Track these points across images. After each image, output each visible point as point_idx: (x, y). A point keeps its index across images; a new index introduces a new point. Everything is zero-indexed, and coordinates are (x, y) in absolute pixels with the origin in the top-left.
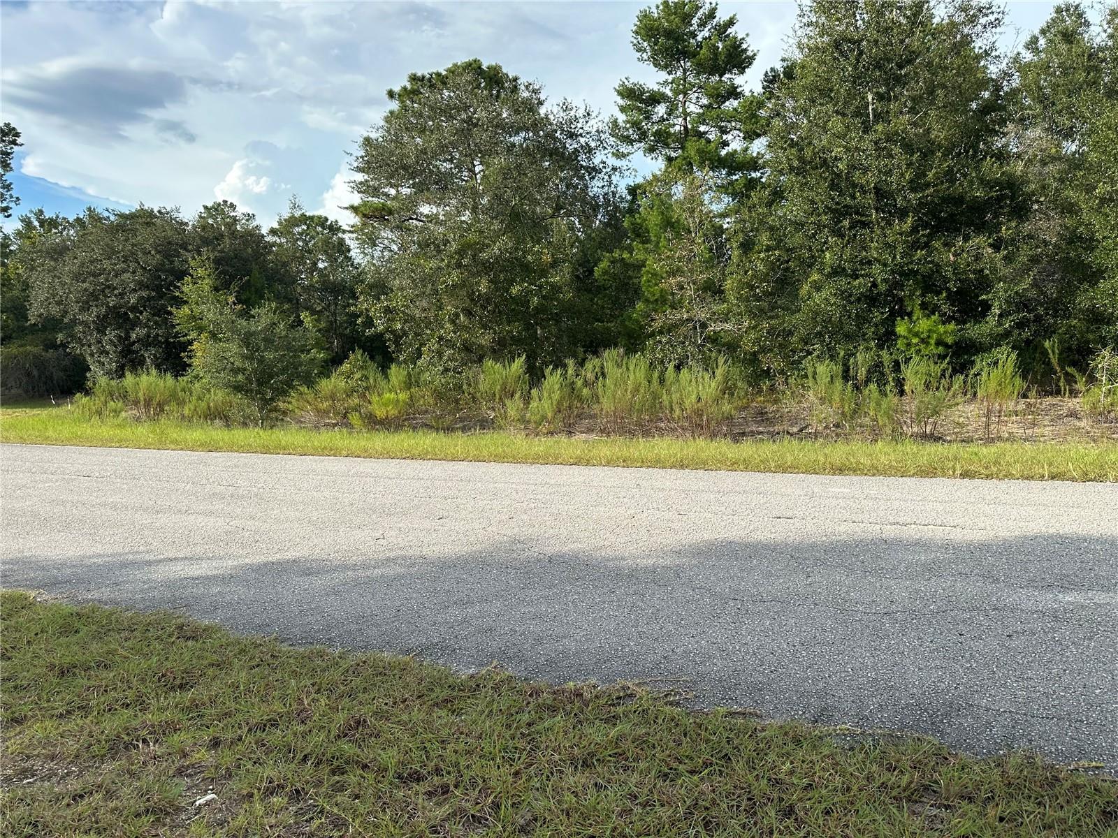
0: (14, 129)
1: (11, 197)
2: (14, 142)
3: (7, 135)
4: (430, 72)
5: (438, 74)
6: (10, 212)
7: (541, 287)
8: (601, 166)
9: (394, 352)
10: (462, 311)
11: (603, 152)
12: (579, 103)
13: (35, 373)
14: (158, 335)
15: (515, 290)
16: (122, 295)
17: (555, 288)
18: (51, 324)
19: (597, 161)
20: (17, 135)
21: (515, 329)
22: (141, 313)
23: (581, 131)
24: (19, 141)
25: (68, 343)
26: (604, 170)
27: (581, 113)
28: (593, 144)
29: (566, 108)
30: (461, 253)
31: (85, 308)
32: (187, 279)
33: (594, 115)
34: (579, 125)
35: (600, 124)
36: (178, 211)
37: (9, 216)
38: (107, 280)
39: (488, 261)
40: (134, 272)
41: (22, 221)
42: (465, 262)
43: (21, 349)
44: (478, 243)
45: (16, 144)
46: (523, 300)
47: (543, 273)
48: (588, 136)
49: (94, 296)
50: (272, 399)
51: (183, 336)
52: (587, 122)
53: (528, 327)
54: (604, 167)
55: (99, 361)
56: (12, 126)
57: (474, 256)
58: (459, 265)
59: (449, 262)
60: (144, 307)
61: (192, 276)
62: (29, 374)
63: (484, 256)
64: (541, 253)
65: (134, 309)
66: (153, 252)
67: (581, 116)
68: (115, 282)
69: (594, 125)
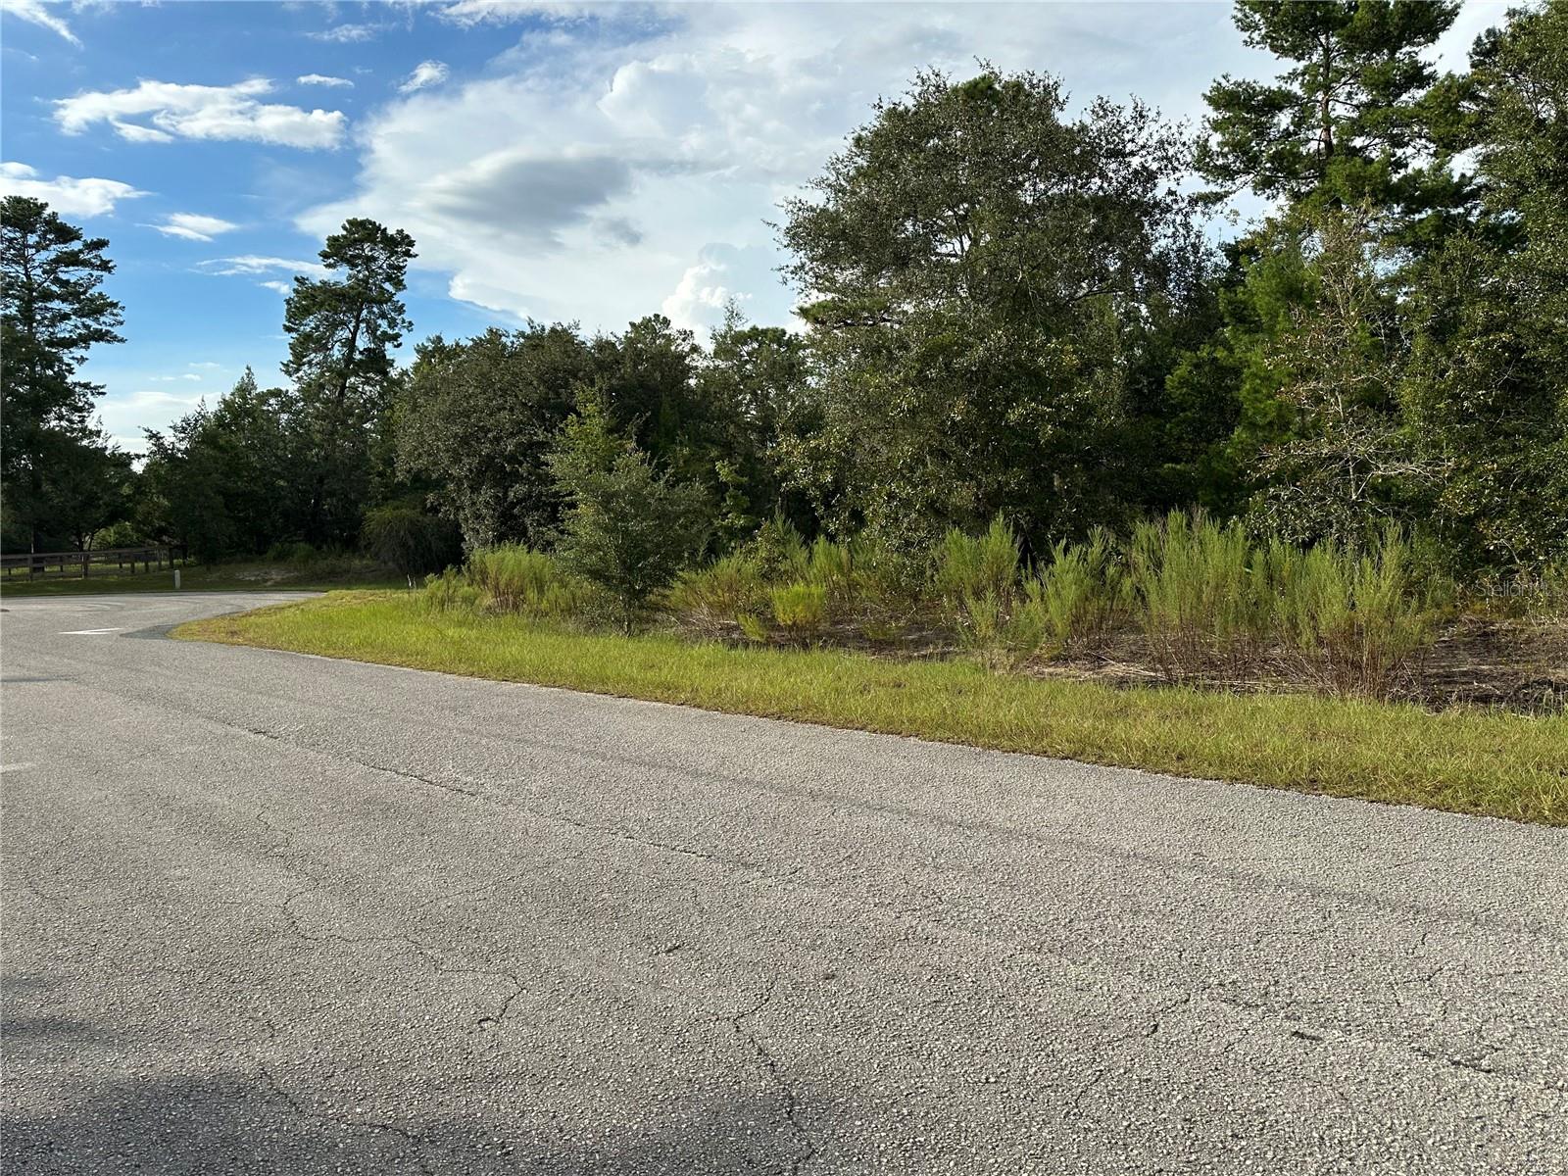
0: (408, 236)
1: (403, 322)
2: (407, 254)
3: (399, 244)
6: (400, 340)
7: (1059, 407)
8: (1169, 200)
9: (823, 518)
10: (931, 453)
11: (1172, 177)
12: (1123, 100)
13: (411, 543)
14: (541, 494)
15: (1013, 416)
16: (497, 440)
17: (1086, 409)
18: (421, 482)
19: (1160, 192)
20: (411, 244)
21: (1014, 479)
22: (521, 464)
23: (1130, 147)
24: (413, 251)
25: (440, 505)
26: (1175, 207)
27: (1127, 115)
28: (1154, 166)
29: (1102, 109)
30: (927, 359)
31: (456, 460)
32: (572, 417)
33: (1152, 115)
34: (1127, 137)
35: (1163, 131)
36: (577, 327)
37: (400, 345)
38: (479, 420)
39: (968, 370)
40: (512, 410)
41: (418, 351)
42: (932, 373)
43: (395, 513)
44: (956, 343)
45: (410, 256)
46: (1026, 430)
47: (1066, 384)
48: (1144, 153)
49: (465, 441)
50: (643, 591)
51: (568, 495)
52: (1140, 129)
53: (1039, 477)
54: (1176, 201)
55: (473, 529)
56: (405, 232)
57: (947, 365)
58: (922, 380)
59: (907, 375)
60: (524, 455)
61: (579, 415)
62: (404, 545)
63: (958, 363)
64: (1062, 351)
65: (512, 459)
66: (535, 383)
67: (1129, 119)
68: (490, 422)
69: (1152, 133)
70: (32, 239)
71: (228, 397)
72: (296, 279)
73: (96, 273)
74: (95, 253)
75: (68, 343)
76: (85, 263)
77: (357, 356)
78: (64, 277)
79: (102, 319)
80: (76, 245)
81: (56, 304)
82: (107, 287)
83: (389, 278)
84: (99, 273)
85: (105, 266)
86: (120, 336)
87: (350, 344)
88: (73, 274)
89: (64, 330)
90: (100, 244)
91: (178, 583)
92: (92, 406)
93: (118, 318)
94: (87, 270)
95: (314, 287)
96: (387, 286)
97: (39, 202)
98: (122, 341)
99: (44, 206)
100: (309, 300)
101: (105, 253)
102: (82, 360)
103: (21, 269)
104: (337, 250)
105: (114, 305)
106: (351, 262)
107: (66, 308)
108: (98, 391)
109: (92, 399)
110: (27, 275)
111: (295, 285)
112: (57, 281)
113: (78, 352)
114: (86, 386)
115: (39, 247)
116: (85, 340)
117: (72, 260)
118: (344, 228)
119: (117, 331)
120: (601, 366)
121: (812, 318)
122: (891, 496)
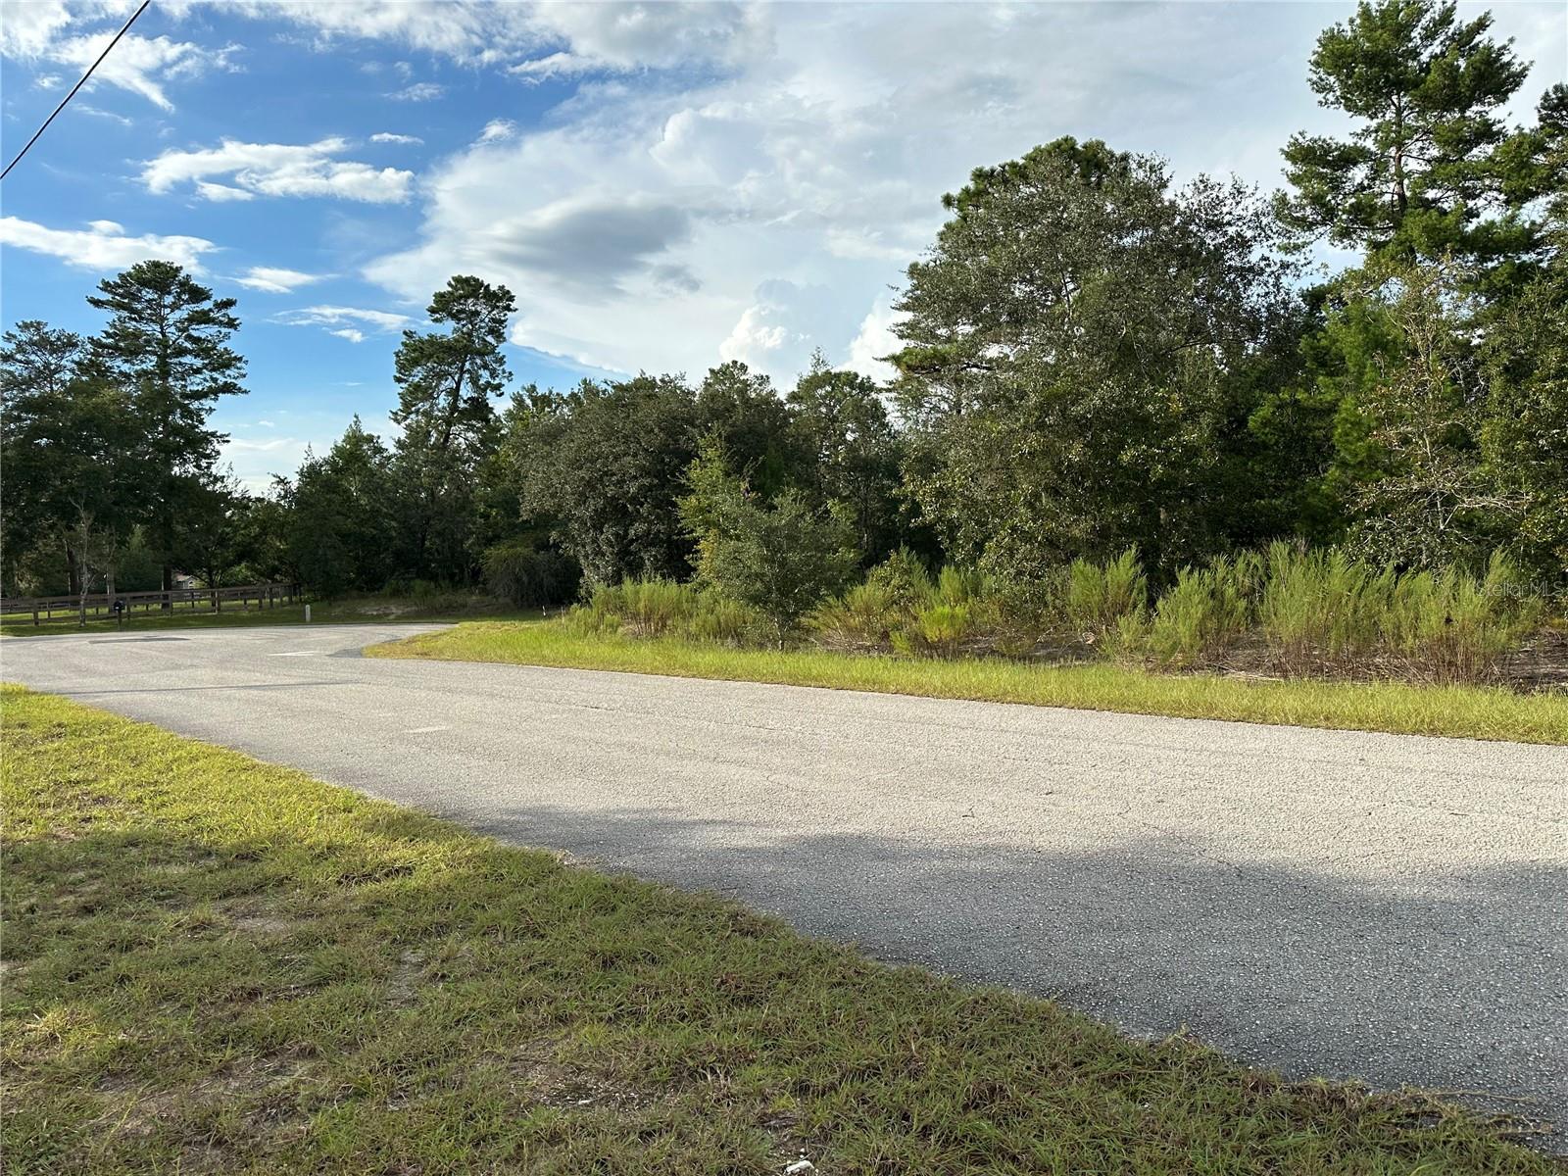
0: (508, 292)
1: (504, 372)
2: (508, 308)
3: (501, 299)
4: (1002, 162)
5: (1013, 165)
6: (502, 389)
7: (1168, 449)
8: (1262, 264)
9: (947, 550)
10: (1046, 489)
11: (1265, 244)
12: (1222, 177)
13: (525, 579)
14: (659, 531)
15: (1126, 457)
16: (621, 483)
17: (1192, 451)
18: (545, 521)
19: (1254, 257)
20: (512, 299)
21: (1127, 512)
22: (642, 505)
23: (1227, 218)
24: (513, 305)
25: (562, 542)
26: (1268, 270)
27: (1227, 190)
28: (1249, 234)
29: (1203, 185)
30: (1044, 408)
31: (582, 500)
32: (695, 462)
33: (1249, 191)
34: (1225, 210)
35: (1259, 204)
36: (683, 378)
37: (502, 394)
38: (604, 465)
39: (1084, 417)
40: (635, 455)
41: (513, 400)
42: (1050, 420)
43: (511, 551)
44: (1069, 393)
45: (510, 310)
46: (1138, 472)
47: (1172, 427)
48: (1240, 224)
49: (590, 485)
50: (796, 613)
51: (689, 533)
52: (1237, 203)
53: (1147, 510)
54: (1269, 265)
55: (594, 565)
56: (506, 288)
57: (1063, 411)
58: (1041, 426)
59: (1027, 422)
60: (645, 497)
61: (700, 458)
62: (518, 580)
63: (1076, 410)
64: (1169, 399)
65: (634, 500)
66: (656, 430)
67: (1227, 194)
68: (615, 467)
69: (1249, 206)
70: (169, 300)
71: (339, 444)
72: (405, 333)
73: (224, 330)
74: (223, 311)
75: (198, 395)
76: (213, 321)
77: (462, 405)
78: (195, 334)
79: (227, 372)
80: (206, 305)
81: (188, 359)
82: (234, 344)
83: (491, 331)
84: (227, 330)
85: (231, 324)
86: (244, 388)
87: (454, 393)
88: (203, 331)
89: (195, 384)
90: (229, 304)
91: (308, 617)
92: (218, 453)
93: (242, 371)
94: (216, 328)
95: (421, 341)
96: (490, 339)
97: (175, 266)
98: (246, 392)
99: (178, 270)
100: (417, 353)
101: (232, 312)
102: (211, 410)
103: (157, 328)
104: (443, 305)
105: (240, 359)
106: (455, 317)
107: (198, 363)
108: (224, 439)
109: (218, 447)
110: (163, 334)
111: (404, 338)
112: (189, 338)
113: (207, 403)
114: (213, 434)
115: (174, 307)
116: (215, 392)
117: (203, 318)
118: (449, 284)
119: (240, 383)
120: (716, 415)
121: (904, 367)
122: (1014, 529)
